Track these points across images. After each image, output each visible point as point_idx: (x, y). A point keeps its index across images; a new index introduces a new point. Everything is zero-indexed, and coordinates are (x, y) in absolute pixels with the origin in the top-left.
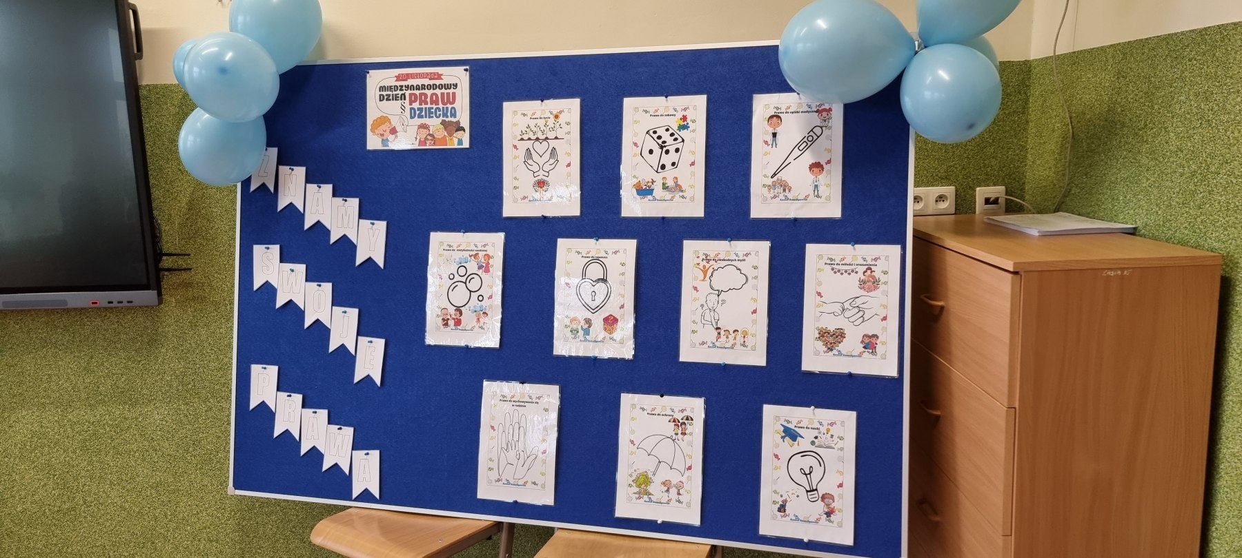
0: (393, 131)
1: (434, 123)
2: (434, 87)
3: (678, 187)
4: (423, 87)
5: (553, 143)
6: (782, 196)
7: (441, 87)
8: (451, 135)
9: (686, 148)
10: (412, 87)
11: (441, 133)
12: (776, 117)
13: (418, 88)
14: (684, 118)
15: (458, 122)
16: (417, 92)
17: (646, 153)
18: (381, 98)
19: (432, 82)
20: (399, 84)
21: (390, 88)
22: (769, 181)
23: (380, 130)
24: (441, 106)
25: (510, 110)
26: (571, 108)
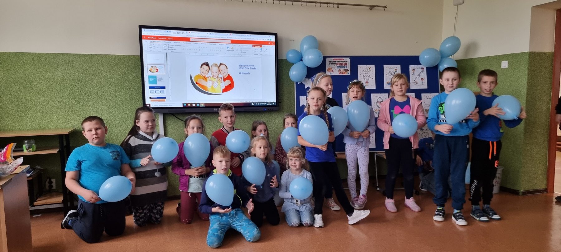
0: (333, 71)
1: (342, 69)
2: (342, 62)
4: (340, 62)
5: (369, 74)
6: (416, 84)
7: (344, 62)
8: (346, 72)
10: (337, 62)
11: (344, 72)
12: (414, 70)
13: (338, 62)
14: (396, 69)
15: (348, 69)
16: (338, 63)
18: (330, 64)
19: (342, 61)
20: (334, 61)
21: (332, 62)
22: (414, 82)
23: (329, 71)
24: (344, 66)
25: (359, 67)
26: (373, 67)
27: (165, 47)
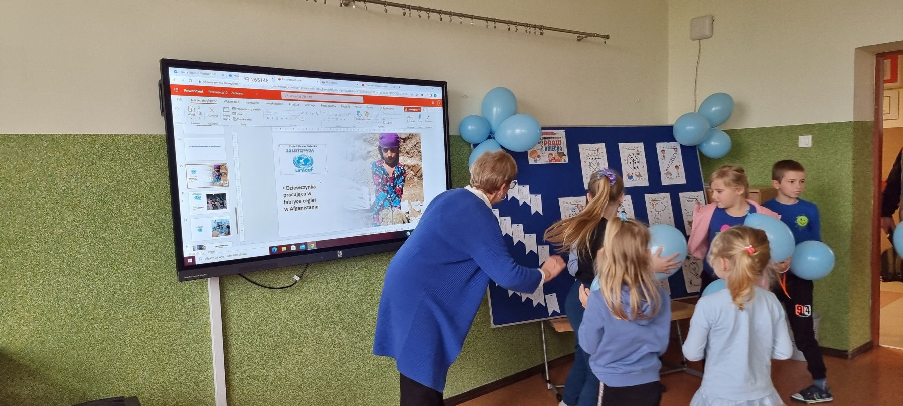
0: (539, 156)
1: (554, 153)
3: (640, 176)
5: (598, 160)
6: (669, 177)
7: (556, 138)
8: (561, 157)
9: (641, 161)
11: (557, 157)
12: (663, 151)
13: (547, 139)
14: (638, 151)
15: (563, 152)
17: (629, 163)
19: (552, 136)
22: (666, 172)
23: (533, 156)
24: (556, 146)
25: (581, 147)
26: (602, 147)
27: (225, 113)
